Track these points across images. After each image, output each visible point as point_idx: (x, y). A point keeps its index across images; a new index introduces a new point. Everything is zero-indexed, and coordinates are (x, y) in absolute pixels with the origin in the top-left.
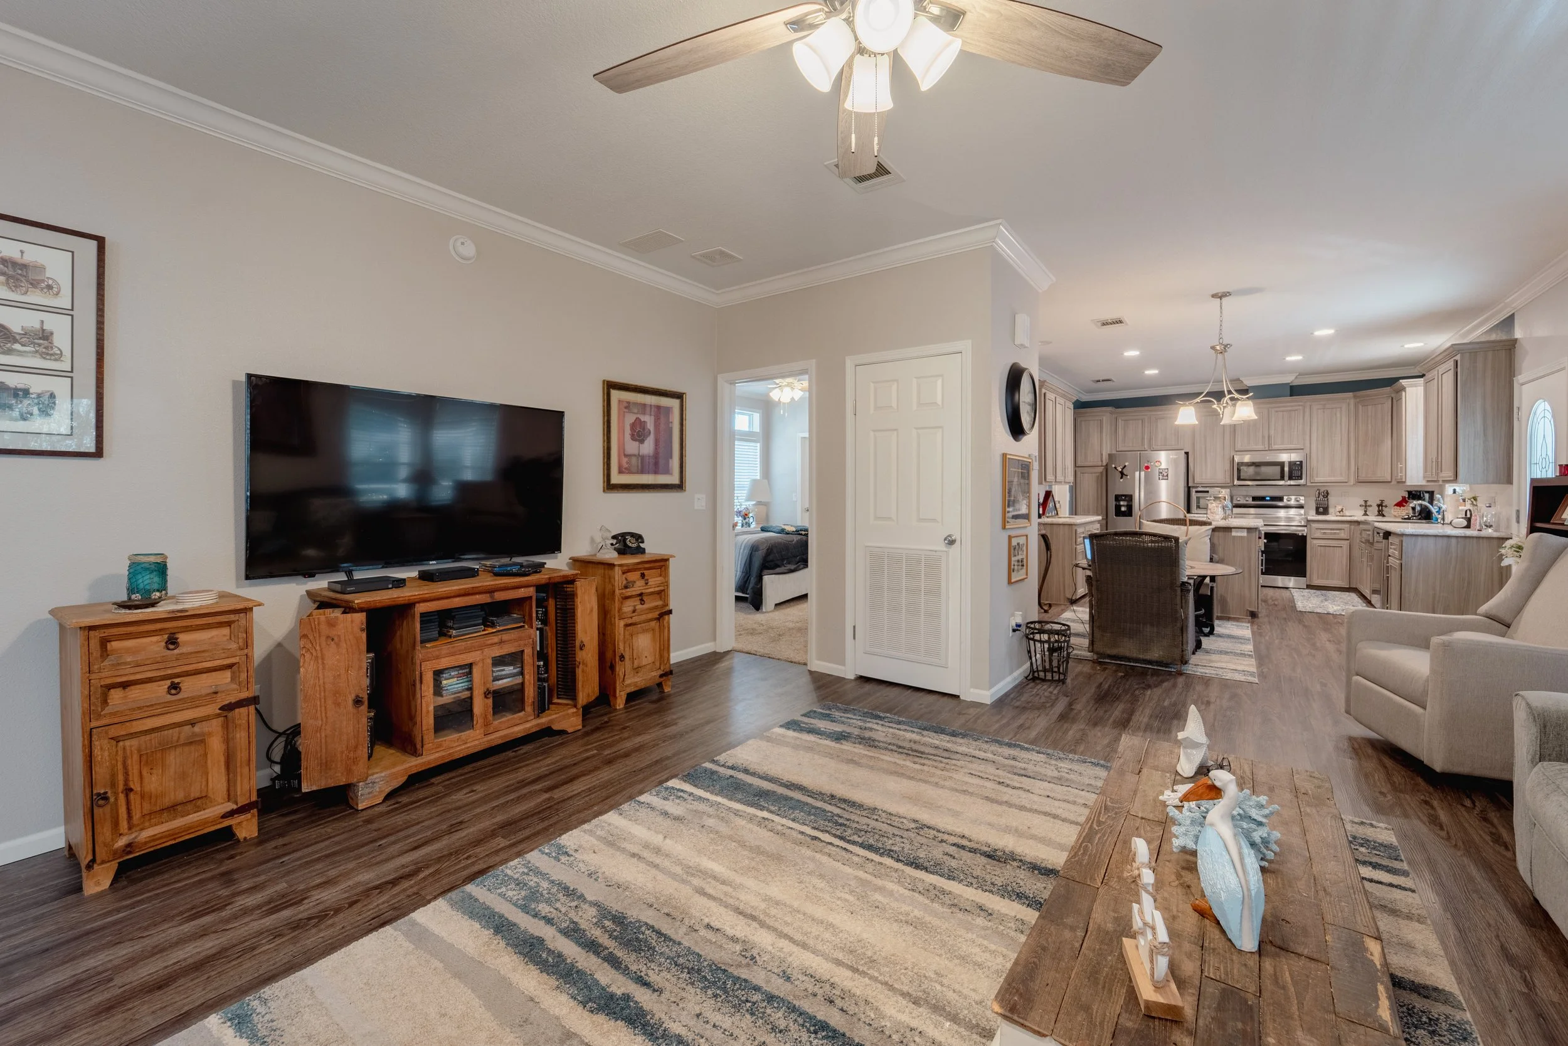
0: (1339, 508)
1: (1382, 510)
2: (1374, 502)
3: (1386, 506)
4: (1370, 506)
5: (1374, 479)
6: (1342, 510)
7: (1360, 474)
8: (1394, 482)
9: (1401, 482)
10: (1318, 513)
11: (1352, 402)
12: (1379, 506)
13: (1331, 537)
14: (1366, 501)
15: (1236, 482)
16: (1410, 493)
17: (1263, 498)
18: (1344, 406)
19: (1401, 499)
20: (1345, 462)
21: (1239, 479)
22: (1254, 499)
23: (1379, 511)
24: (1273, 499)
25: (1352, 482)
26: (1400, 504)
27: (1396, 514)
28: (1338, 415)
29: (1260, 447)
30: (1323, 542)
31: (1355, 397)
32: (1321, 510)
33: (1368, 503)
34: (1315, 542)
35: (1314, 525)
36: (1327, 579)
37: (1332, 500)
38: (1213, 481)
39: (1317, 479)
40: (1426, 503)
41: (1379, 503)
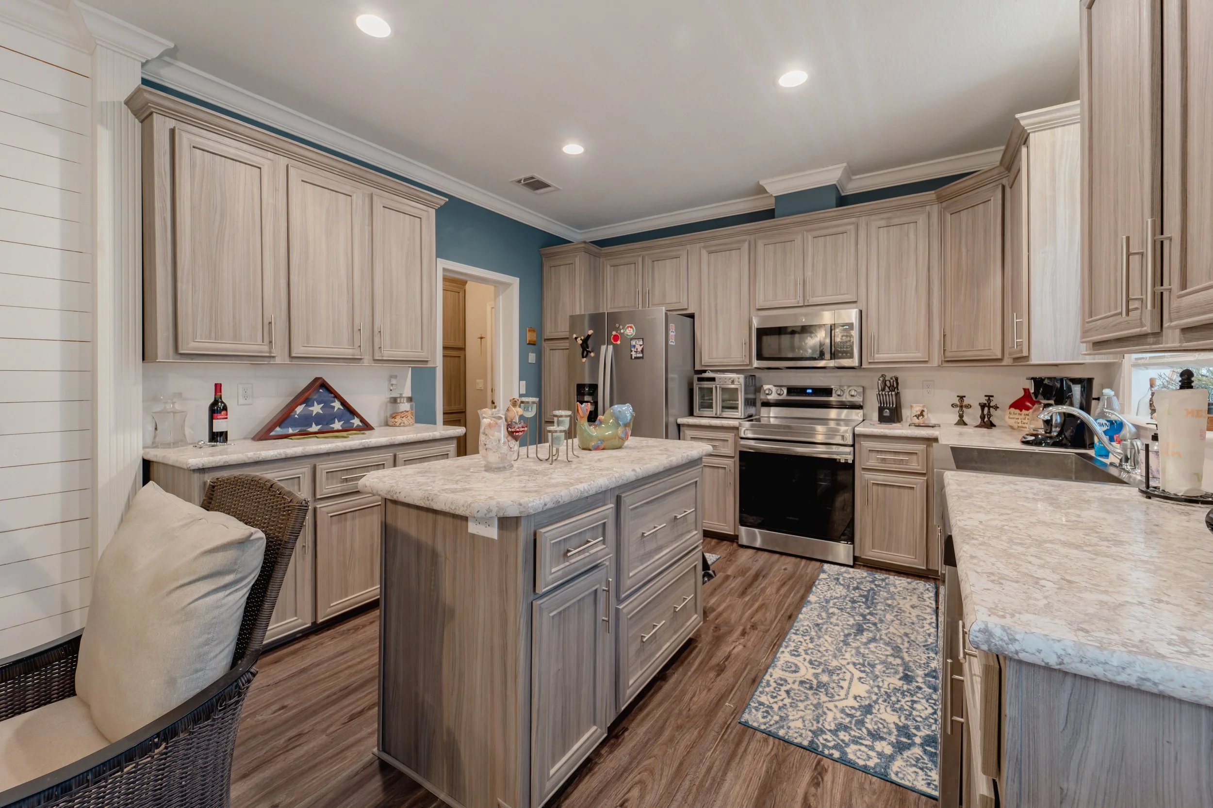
0: (917, 409)
1: (989, 415)
2: (975, 399)
3: (996, 408)
4: (969, 406)
5: (970, 355)
6: (922, 414)
7: (948, 348)
8: (1007, 361)
9: (1021, 360)
10: (882, 419)
11: (935, 209)
12: (983, 406)
13: (894, 467)
14: (962, 398)
15: (756, 364)
16: (1038, 382)
17: (801, 391)
18: (922, 220)
19: (1022, 394)
20: (923, 324)
21: (760, 357)
22: (791, 390)
23: (983, 417)
24: (818, 391)
25: (935, 361)
26: (1019, 405)
27: (1011, 422)
28: (912, 236)
29: (791, 302)
30: (881, 478)
31: (940, 199)
32: (887, 413)
33: (966, 401)
34: (868, 476)
35: (867, 444)
36: (889, 549)
37: (907, 395)
38: (726, 361)
39: (879, 357)
40: (1076, 411)
41: (984, 400)
